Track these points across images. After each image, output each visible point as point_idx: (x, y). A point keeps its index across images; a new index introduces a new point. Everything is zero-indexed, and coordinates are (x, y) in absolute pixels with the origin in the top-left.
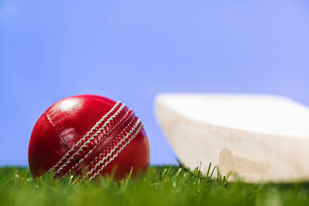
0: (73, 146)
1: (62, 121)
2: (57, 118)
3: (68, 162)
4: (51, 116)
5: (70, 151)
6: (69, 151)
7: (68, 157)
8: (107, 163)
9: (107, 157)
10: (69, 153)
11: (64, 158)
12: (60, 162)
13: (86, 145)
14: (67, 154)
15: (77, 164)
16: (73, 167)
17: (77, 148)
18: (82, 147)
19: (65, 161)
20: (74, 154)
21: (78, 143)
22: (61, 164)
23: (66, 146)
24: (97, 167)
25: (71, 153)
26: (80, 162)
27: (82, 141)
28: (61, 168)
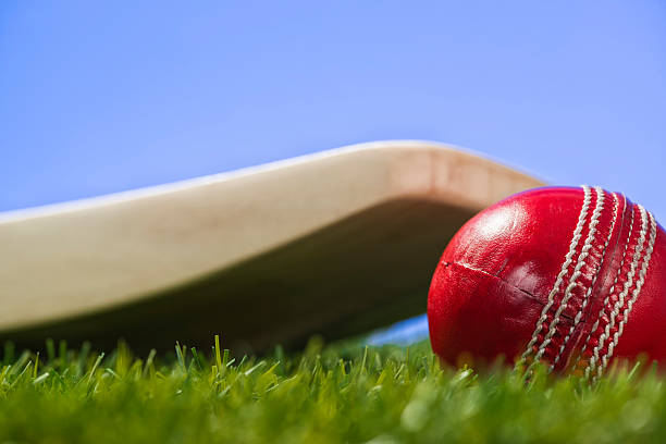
0: (551, 296)
1: (502, 257)
2: (486, 257)
3: (553, 331)
4: (470, 260)
5: (548, 306)
6: (546, 309)
7: (547, 322)
8: (630, 302)
9: (626, 292)
10: (547, 314)
11: (540, 327)
12: (535, 339)
13: (576, 281)
14: (545, 317)
15: (572, 329)
16: (567, 338)
17: (560, 296)
18: (568, 289)
19: (544, 332)
20: (560, 310)
21: (557, 284)
22: (538, 343)
23: (534, 301)
24: (616, 317)
25: (552, 312)
26: (577, 322)
27: (564, 277)
28: (542, 351)
